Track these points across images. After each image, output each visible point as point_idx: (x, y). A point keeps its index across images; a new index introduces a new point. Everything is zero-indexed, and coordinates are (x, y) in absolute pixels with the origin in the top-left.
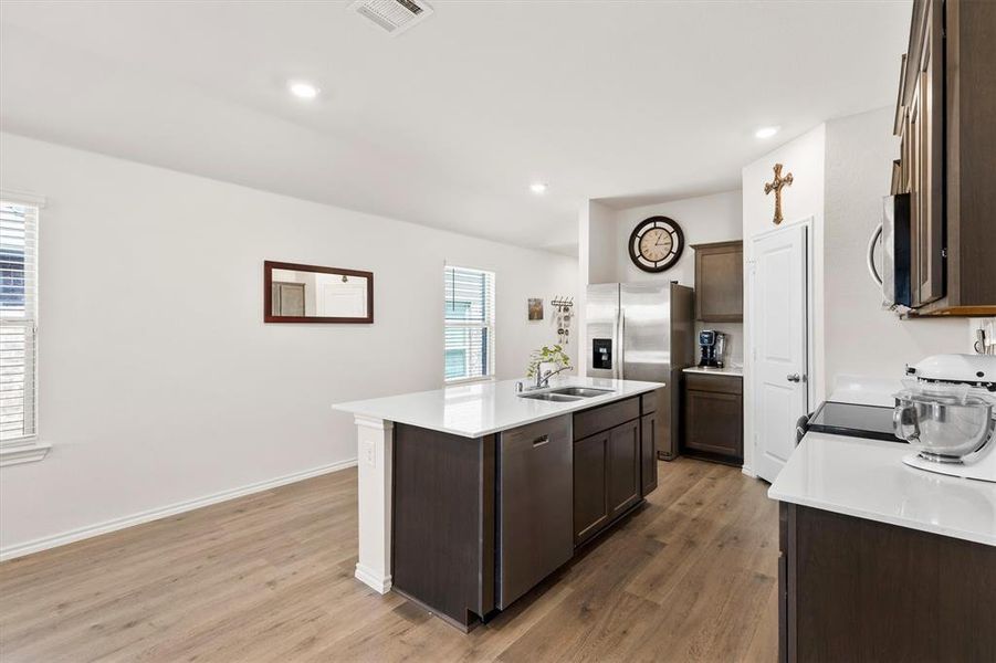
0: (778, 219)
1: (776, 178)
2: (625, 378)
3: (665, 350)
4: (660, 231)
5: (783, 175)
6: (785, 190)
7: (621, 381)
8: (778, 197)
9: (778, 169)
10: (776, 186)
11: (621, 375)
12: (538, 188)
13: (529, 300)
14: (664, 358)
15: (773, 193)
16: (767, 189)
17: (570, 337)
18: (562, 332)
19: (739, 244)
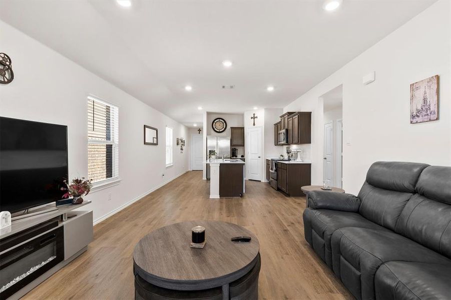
0: (254, 125)
4: (220, 122)
5: (255, 116)
6: (256, 119)
9: (254, 114)
10: (254, 118)
13: (177, 139)
15: (253, 119)
16: (252, 118)
17: (183, 151)
18: (182, 149)
19: (243, 128)
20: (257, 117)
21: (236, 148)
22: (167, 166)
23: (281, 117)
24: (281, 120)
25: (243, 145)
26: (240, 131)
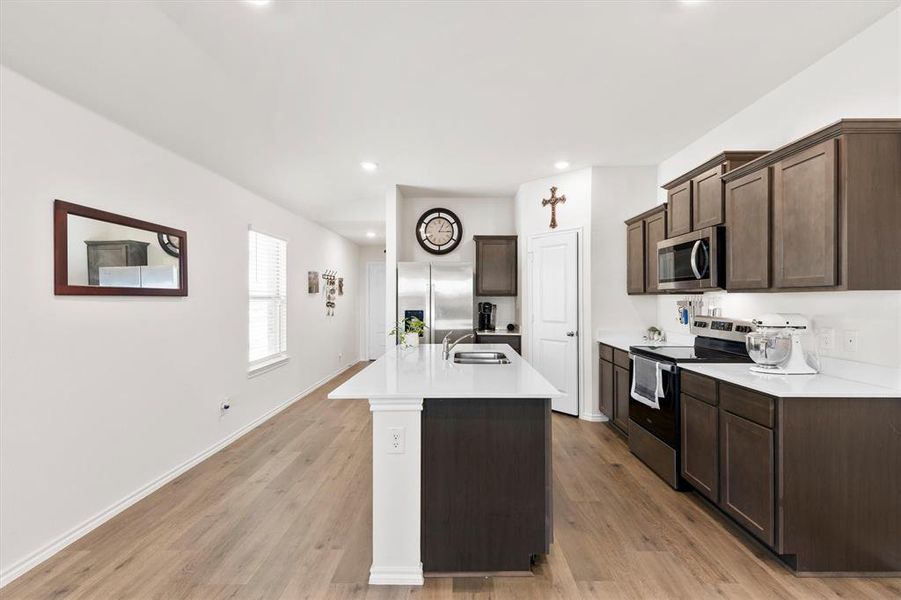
0: (553, 224)
1: (553, 197)
2: (436, 343)
3: (468, 318)
4: (443, 221)
5: (558, 195)
6: (559, 206)
7: (433, 345)
8: (553, 209)
9: (553, 190)
10: (553, 201)
11: (433, 339)
12: (369, 167)
13: (310, 273)
14: (467, 325)
15: (549, 206)
16: (545, 203)
17: (335, 310)
18: (330, 305)
19: (514, 239)
20: (563, 199)
21: (493, 300)
22: (252, 369)
23: (669, 186)
24: (671, 197)
25: (513, 292)
26: (503, 247)
